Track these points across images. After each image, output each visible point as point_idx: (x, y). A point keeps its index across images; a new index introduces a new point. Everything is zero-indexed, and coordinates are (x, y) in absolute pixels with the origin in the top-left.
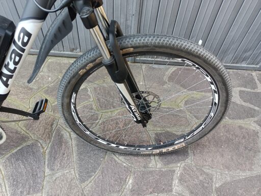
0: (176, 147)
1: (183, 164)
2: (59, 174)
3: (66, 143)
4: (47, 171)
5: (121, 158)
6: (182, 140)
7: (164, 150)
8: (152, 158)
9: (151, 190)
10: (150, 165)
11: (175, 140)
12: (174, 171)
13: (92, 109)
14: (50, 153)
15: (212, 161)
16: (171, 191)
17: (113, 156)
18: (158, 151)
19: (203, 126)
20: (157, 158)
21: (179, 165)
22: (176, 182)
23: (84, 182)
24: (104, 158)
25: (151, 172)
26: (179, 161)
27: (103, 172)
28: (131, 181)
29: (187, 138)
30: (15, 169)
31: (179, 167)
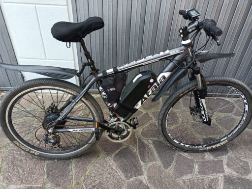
0: (222, 144)
1: (227, 156)
2: (150, 164)
3: (148, 146)
4: (142, 163)
5: (185, 154)
6: (226, 138)
7: (214, 147)
8: (206, 153)
9: (211, 172)
10: (206, 157)
11: (221, 139)
12: (222, 160)
13: (156, 125)
14: (139, 152)
15: (245, 154)
16: (224, 172)
17: (180, 153)
18: (210, 148)
19: (239, 127)
20: (208, 153)
21: (224, 157)
22: (225, 167)
23: (167, 168)
24: (175, 154)
25: (208, 162)
26: (223, 154)
27: (177, 162)
28: (197, 167)
29: (229, 136)
30: (122, 162)
31: (225, 158)
